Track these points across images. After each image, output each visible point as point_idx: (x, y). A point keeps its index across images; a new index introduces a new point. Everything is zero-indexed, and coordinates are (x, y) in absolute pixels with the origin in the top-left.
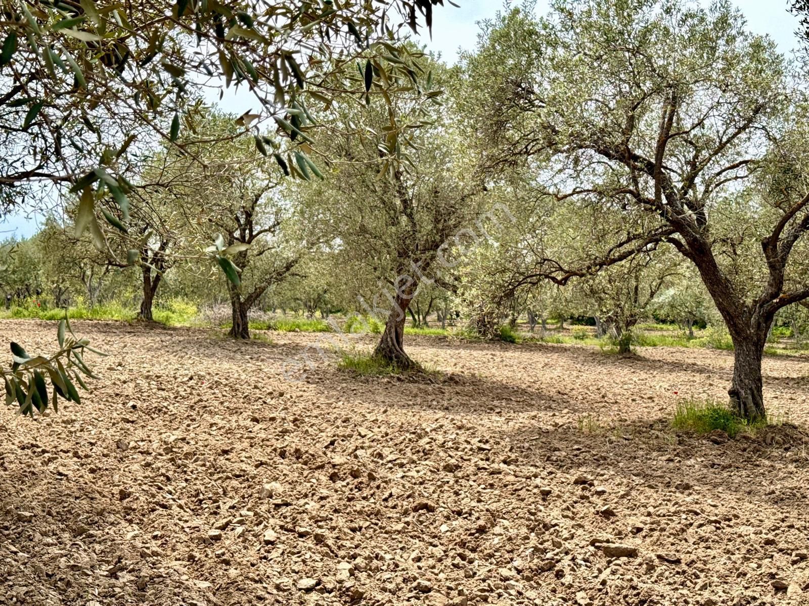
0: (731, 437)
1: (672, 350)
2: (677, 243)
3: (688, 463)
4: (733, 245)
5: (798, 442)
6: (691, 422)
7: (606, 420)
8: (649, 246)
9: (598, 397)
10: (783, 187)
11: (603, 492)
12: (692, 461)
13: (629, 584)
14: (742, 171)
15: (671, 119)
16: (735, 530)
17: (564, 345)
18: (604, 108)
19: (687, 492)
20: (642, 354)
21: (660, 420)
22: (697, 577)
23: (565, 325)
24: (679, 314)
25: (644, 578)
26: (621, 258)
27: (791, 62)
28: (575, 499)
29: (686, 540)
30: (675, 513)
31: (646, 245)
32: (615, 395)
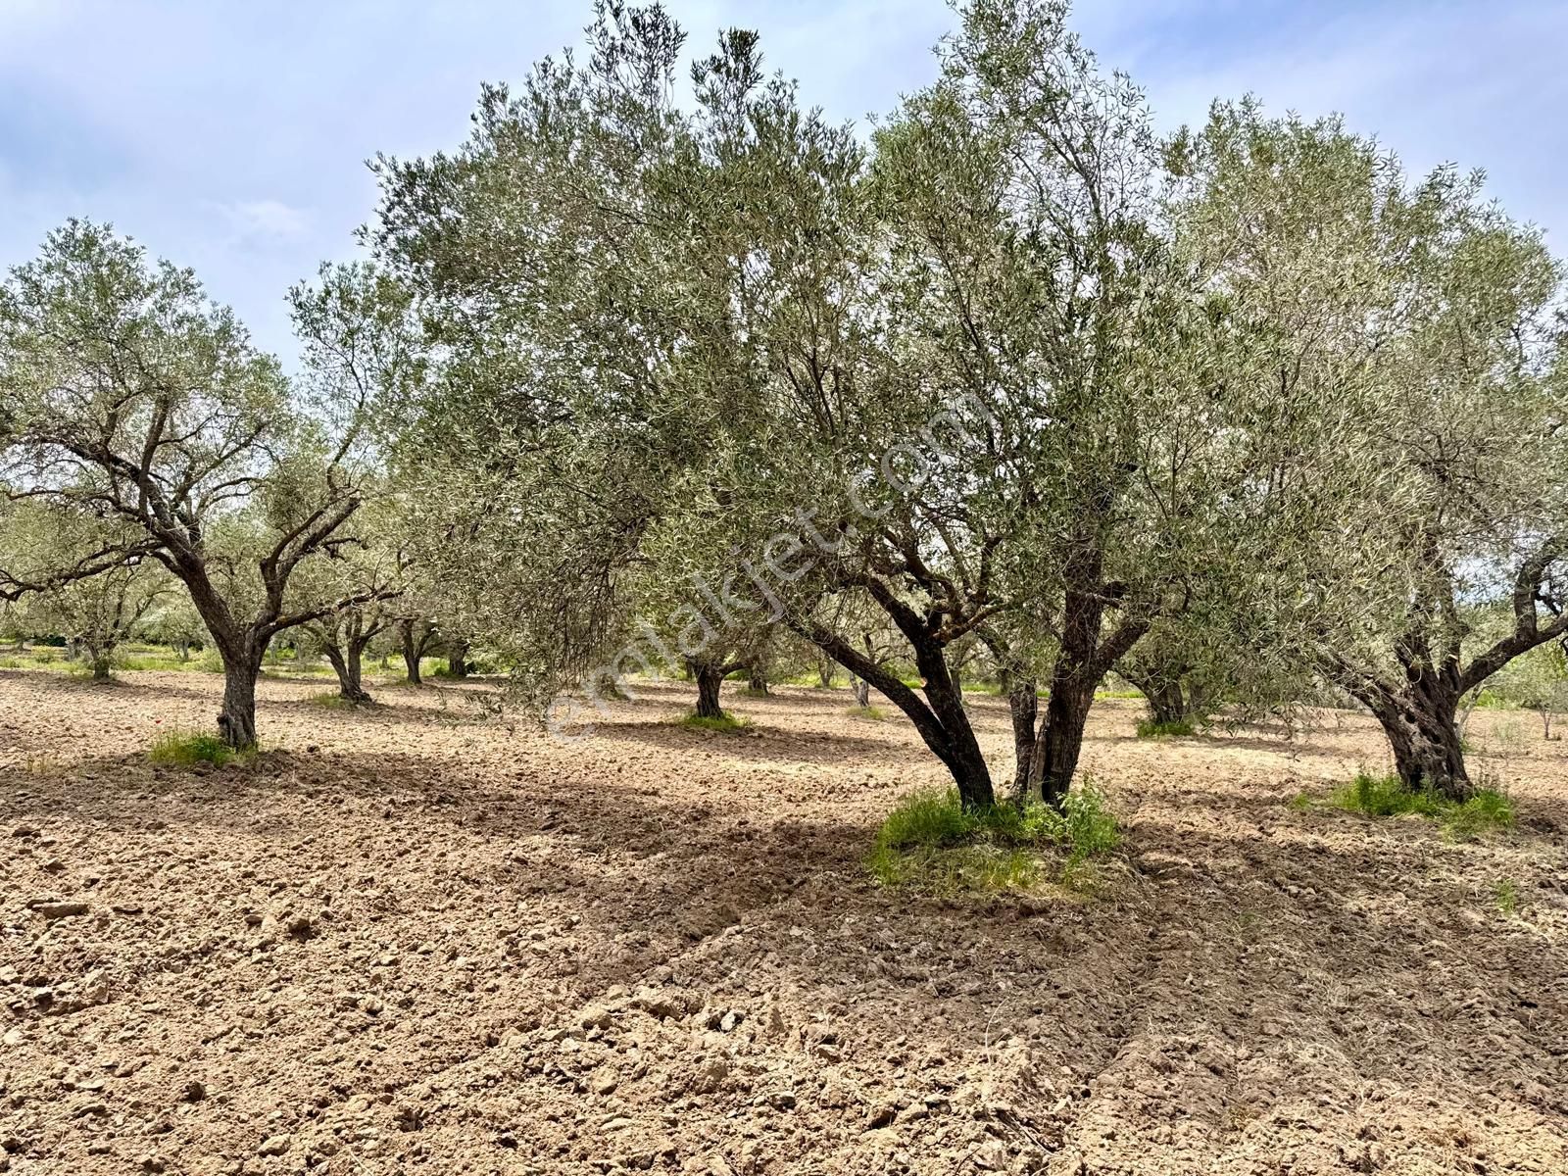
0: (217, 767)
1: (162, 673)
2: (165, 559)
3: (165, 799)
4: (230, 564)
5: (289, 767)
6: (172, 754)
7: (66, 758)
8: (132, 559)
9: (60, 731)
10: (284, 509)
11: (53, 842)
12: (170, 796)
13: (72, 947)
14: (243, 489)
15: (161, 424)
16: (211, 866)
17: (21, 669)
18: (78, 399)
19: (159, 832)
20: (124, 680)
21: (136, 754)
22: (161, 925)
23: (25, 646)
24: (172, 635)
25: (94, 937)
26: (93, 572)
27: (298, 387)
28: (11, 854)
29: (152, 886)
30: (142, 857)
31: (128, 557)
32: (83, 726)
